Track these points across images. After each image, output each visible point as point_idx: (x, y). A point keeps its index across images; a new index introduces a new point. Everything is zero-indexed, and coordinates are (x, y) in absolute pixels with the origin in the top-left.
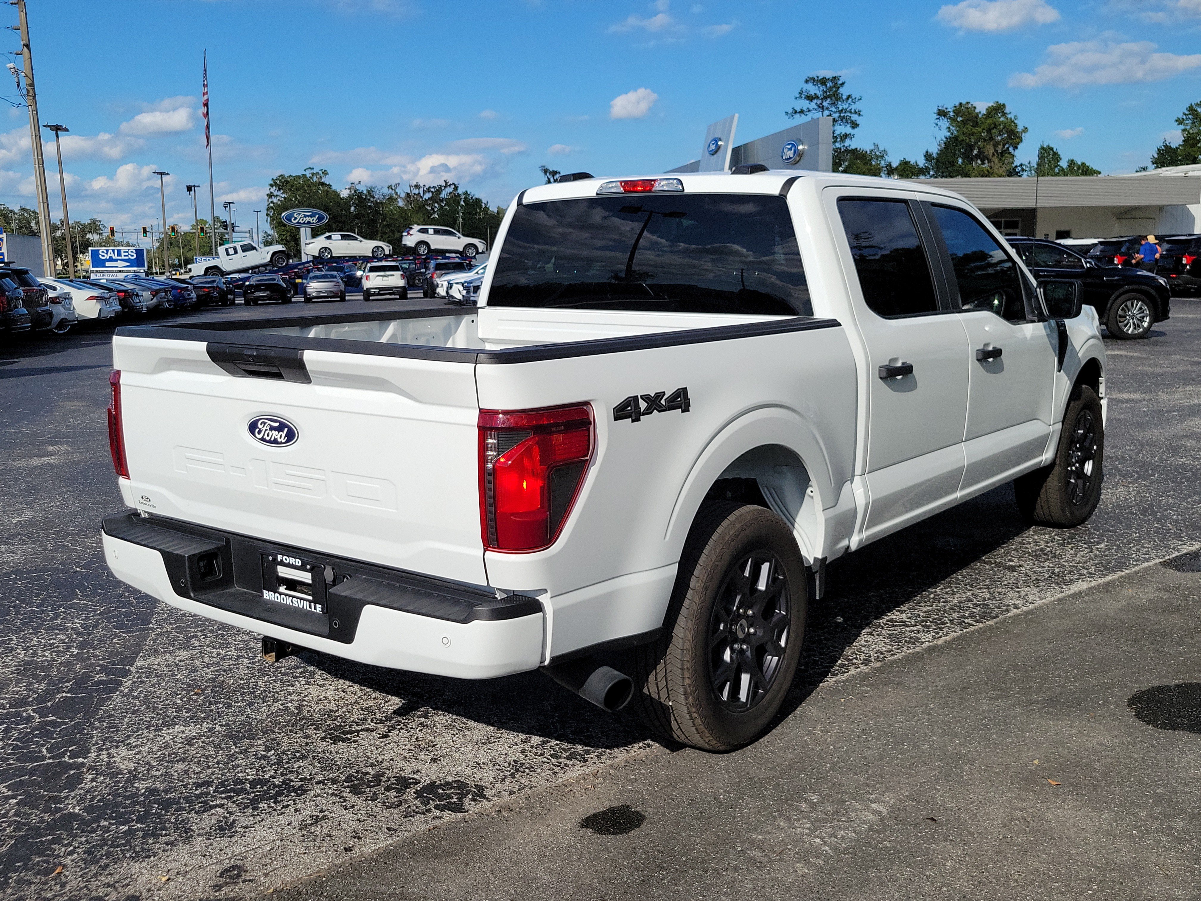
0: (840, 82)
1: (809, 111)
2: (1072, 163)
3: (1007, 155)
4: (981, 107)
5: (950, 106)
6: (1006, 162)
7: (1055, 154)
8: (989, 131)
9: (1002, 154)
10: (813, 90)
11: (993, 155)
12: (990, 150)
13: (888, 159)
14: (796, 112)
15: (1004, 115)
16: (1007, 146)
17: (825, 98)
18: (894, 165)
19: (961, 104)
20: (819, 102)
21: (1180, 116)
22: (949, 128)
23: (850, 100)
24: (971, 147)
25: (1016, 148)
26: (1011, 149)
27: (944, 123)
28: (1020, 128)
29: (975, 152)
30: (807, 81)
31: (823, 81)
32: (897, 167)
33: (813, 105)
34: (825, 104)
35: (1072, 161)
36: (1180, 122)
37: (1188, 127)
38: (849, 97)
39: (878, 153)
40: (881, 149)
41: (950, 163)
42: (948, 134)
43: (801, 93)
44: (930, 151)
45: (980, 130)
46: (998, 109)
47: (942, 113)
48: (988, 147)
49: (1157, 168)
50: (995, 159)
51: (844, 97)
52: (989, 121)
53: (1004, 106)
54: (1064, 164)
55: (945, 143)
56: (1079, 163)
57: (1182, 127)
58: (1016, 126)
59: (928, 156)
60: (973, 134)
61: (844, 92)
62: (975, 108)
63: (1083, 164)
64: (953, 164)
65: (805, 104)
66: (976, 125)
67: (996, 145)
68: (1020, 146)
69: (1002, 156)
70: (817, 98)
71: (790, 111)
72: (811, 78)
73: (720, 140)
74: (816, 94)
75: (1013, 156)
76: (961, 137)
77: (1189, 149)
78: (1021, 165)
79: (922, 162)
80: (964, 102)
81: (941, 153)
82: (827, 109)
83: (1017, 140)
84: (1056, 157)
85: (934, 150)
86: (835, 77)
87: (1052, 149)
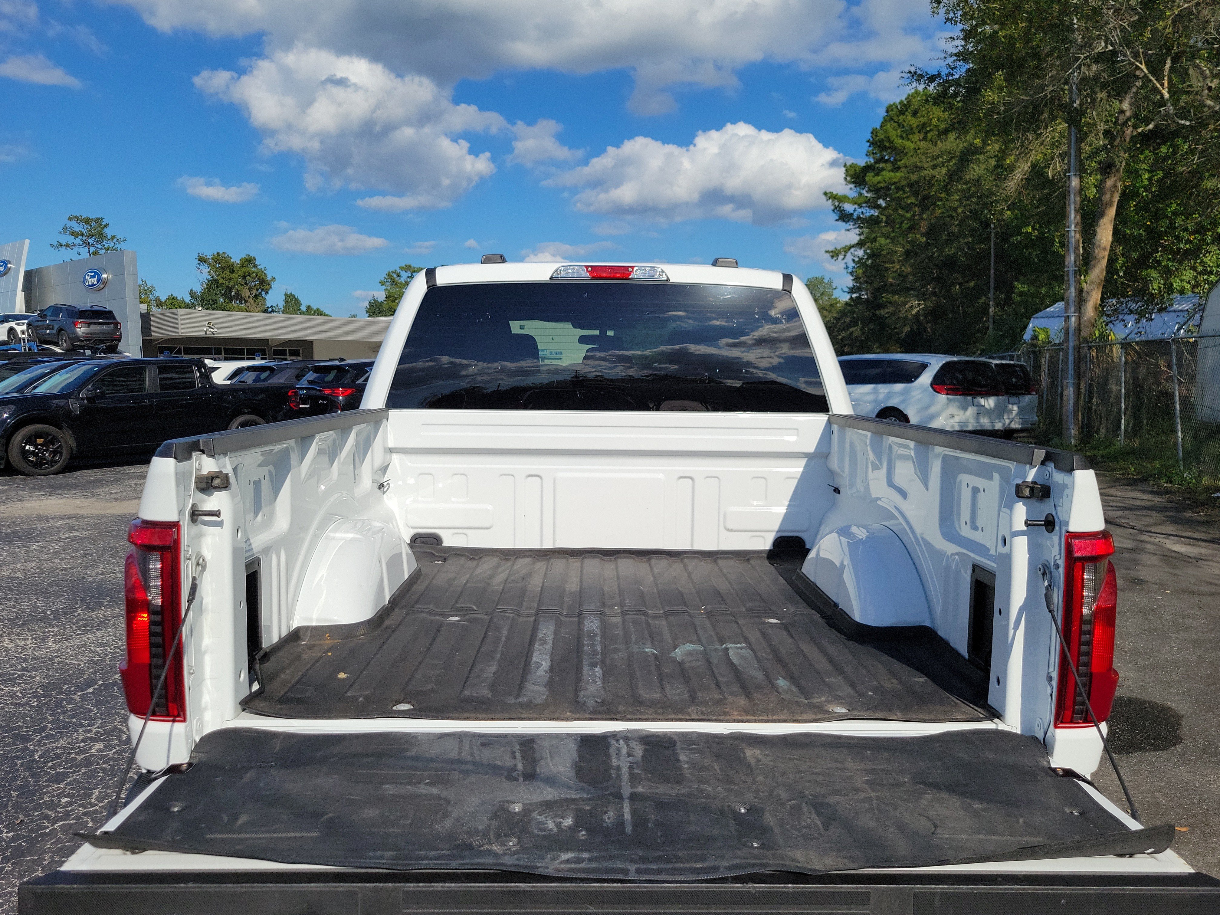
0: (103, 223)
1: (75, 245)
2: (309, 308)
3: (260, 298)
4: (236, 259)
5: (209, 253)
6: (260, 303)
7: (297, 300)
8: (244, 277)
9: (256, 297)
10: (77, 228)
11: (249, 297)
12: (245, 293)
13: (157, 294)
14: (61, 245)
15: (255, 266)
16: (260, 291)
17: (91, 236)
18: (163, 299)
19: (218, 253)
20: (84, 238)
21: (383, 279)
22: (209, 272)
23: (115, 240)
24: (230, 289)
25: (267, 293)
26: (263, 293)
27: (205, 269)
28: (269, 278)
29: (233, 294)
30: (70, 219)
31: (88, 221)
32: (165, 301)
33: (78, 241)
34: (91, 241)
35: (309, 306)
36: (382, 283)
37: (389, 288)
38: (113, 237)
39: (146, 288)
40: (149, 284)
41: (213, 301)
42: (209, 277)
43: (65, 229)
44: (194, 289)
45: (237, 276)
46: (249, 261)
47: (202, 260)
48: (244, 290)
49: (370, 316)
50: (251, 300)
51: (109, 237)
52: (243, 270)
53: (255, 259)
54: (303, 308)
55: (208, 285)
56: (315, 308)
57: (384, 287)
58: (266, 275)
59: (192, 294)
60: (231, 279)
61: (109, 232)
62: (231, 258)
63: (318, 309)
64: (215, 302)
65: (70, 239)
66: (232, 272)
67: (250, 289)
68: (270, 292)
69: (257, 298)
70: (83, 234)
71: (55, 244)
72: (75, 217)
73: (10, 263)
74: (81, 231)
75: (265, 299)
76: (221, 281)
77: (391, 304)
78: (272, 307)
79: (188, 299)
80: (221, 252)
81: (203, 294)
82: (93, 245)
83: (268, 287)
84: (298, 302)
85: (198, 289)
86: (99, 219)
87: (294, 296)
